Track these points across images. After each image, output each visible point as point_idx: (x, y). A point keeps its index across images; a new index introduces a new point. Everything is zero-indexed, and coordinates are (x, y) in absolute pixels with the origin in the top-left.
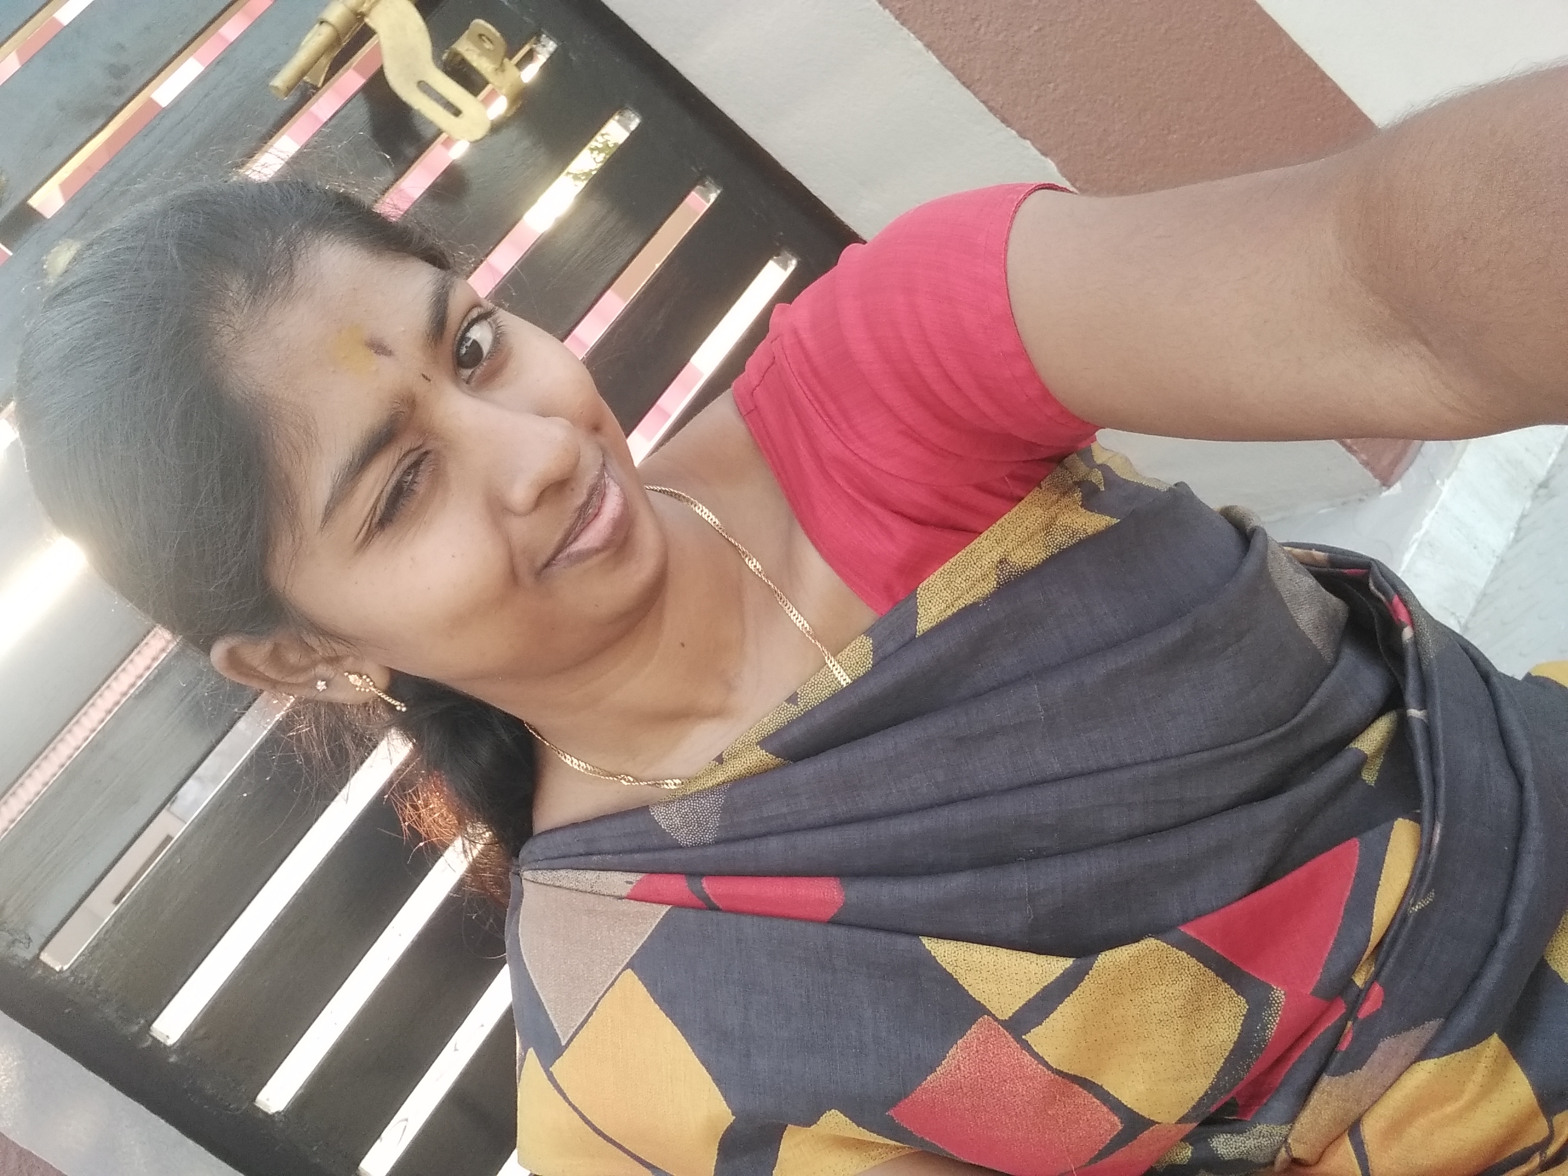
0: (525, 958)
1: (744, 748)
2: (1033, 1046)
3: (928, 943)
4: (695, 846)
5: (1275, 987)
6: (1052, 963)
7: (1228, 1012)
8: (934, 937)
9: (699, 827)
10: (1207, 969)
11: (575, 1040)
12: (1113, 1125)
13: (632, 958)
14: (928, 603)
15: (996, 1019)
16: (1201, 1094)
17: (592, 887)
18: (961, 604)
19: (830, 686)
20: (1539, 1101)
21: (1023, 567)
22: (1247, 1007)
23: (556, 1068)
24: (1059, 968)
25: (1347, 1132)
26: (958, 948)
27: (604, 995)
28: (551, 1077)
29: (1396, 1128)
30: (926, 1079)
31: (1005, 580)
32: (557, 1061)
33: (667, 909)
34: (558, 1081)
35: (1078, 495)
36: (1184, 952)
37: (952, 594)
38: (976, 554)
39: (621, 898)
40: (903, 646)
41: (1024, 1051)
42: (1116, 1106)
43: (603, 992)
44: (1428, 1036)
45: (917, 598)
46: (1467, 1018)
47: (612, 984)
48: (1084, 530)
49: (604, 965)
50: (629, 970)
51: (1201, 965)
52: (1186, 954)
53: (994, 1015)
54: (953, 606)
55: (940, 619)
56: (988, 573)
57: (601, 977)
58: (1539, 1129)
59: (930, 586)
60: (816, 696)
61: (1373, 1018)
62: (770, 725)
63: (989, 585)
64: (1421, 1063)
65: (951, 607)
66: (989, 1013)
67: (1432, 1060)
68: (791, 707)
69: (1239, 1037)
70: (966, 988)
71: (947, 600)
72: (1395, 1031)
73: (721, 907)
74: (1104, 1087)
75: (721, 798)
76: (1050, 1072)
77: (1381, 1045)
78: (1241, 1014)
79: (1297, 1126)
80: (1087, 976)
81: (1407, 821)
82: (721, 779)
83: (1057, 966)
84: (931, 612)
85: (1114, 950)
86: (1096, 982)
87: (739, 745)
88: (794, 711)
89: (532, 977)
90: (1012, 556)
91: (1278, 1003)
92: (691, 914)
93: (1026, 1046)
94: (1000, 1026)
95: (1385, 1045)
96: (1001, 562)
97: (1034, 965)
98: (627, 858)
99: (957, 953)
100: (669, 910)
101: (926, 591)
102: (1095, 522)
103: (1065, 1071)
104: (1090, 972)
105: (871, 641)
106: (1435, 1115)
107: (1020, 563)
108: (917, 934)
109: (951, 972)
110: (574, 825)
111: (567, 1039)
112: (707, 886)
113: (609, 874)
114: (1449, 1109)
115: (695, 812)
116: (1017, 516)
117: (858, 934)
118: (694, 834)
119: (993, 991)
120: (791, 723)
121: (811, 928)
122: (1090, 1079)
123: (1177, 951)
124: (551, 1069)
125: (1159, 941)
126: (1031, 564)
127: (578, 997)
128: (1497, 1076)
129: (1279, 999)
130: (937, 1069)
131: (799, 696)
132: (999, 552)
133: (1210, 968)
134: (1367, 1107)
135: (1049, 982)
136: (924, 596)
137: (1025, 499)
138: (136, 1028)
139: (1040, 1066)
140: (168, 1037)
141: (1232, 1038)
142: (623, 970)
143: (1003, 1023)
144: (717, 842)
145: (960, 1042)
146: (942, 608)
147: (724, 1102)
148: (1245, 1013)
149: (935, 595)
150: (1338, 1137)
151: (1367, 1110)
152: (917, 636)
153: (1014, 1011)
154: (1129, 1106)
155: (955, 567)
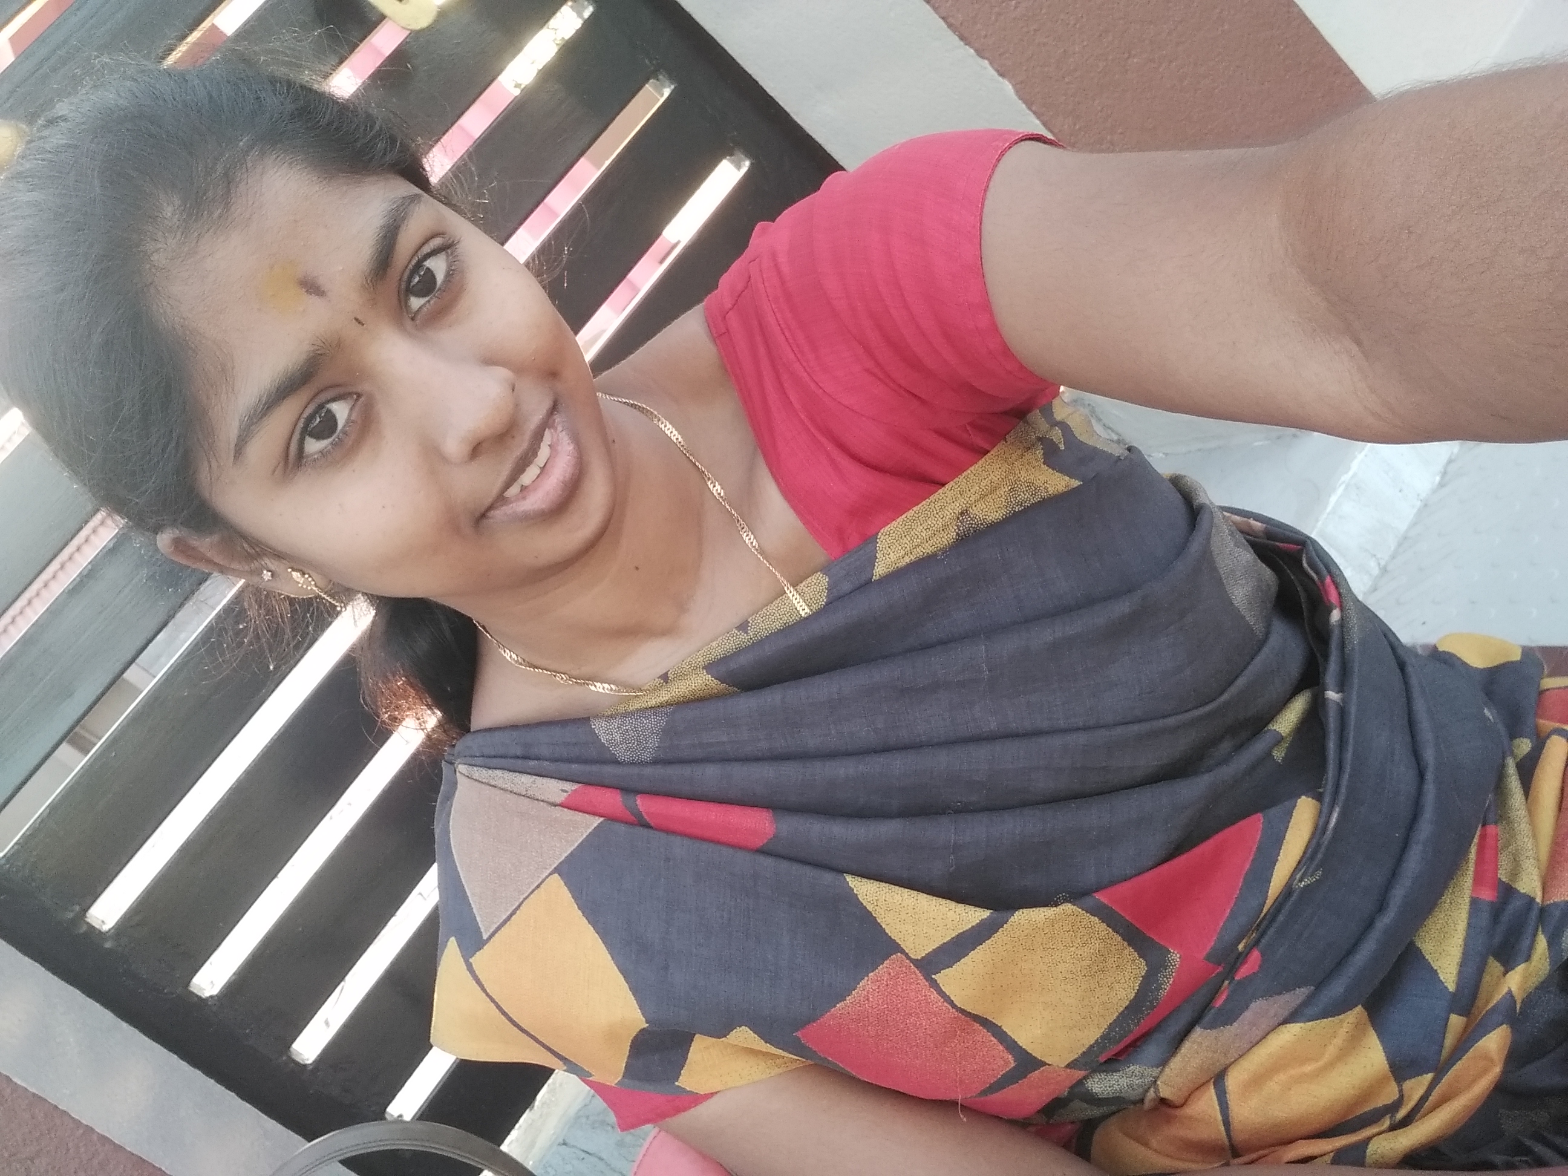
0: (454, 851)
1: (690, 670)
2: (941, 985)
3: (852, 881)
4: (632, 764)
5: (1172, 951)
6: (970, 912)
7: (1129, 973)
8: (858, 876)
9: (638, 745)
10: (1115, 934)
11: (497, 935)
12: (1007, 1063)
13: (560, 863)
14: (887, 548)
15: (909, 958)
16: (1092, 1042)
17: (527, 791)
18: (919, 553)
19: (781, 619)
20: (1390, 1067)
21: (983, 519)
22: (1146, 969)
23: (477, 960)
24: (976, 918)
25: (1213, 1080)
26: (881, 889)
27: (529, 895)
28: (470, 968)
29: (1257, 1081)
30: (835, 1006)
31: (964, 532)
32: (477, 953)
33: (599, 821)
34: (477, 972)
35: (1039, 453)
36: (1096, 918)
37: (911, 542)
38: (939, 504)
39: (555, 805)
40: (858, 588)
41: (931, 989)
42: (1011, 1045)
43: (528, 893)
44: (1298, 1002)
45: (877, 543)
46: (1337, 988)
47: (538, 886)
48: (1045, 488)
49: (531, 868)
50: (556, 875)
51: (1110, 930)
52: (1098, 920)
53: (907, 954)
54: (911, 553)
55: (897, 565)
56: (949, 523)
57: (527, 878)
58: (1389, 1094)
59: (892, 532)
60: (767, 627)
61: (1249, 979)
62: (719, 648)
63: (949, 536)
64: (1288, 1025)
65: (909, 555)
66: (903, 952)
67: (1298, 1024)
68: (741, 634)
69: (1135, 997)
70: (883, 927)
71: (906, 548)
72: (1268, 993)
73: (652, 825)
74: (1003, 1028)
75: (663, 720)
76: (954, 1010)
77: (1253, 1005)
78: (1140, 975)
79: (1167, 1070)
80: (1001, 929)
81: (1310, 799)
82: (664, 698)
83: (974, 916)
84: (890, 558)
85: (1031, 910)
86: (1009, 936)
87: (685, 666)
88: (743, 638)
89: (459, 869)
90: (974, 508)
91: (1173, 966)
92: (622, 828)
93: (934, 985)
94: (912, 965)
95: (1256, 1005)
96: (962, 514)
97: (952, 912)
98: (564, 767)
99: (879, 893)
100: (601, 823)
101: (887, 536)
102: (1057, 483)
103: (968, 1010)
104: (1005, 925)
105: (827, 580)
106: (1294, 1072)
107: (981, 516)
108: (842, 871)
109: (870, 910)
110: (514, 727)
111: (489, 934)
112: (641, 803)
113: (545, 780)
114: (1308, 1068)
115: (636, 731)
116: (983, 468)
117: (784, 865)
118: (633, 751)
119: (909, 932)
120: (738, 652)
121: (740, 855)
122: (990, 1019)
123: (1090, 916)
124: (471, 960)
125: (1075, 907)
126: (991, 518)
127: (503, 895)
128: (1354, 1041)
129: (1174, 962)
130: (847, 998)
131: (750, 625)
132: (962, 504)
133: (1118, 933)
134: (1233, 1060)
135: (964, 930)
136: (884, 541)
137: (992, 452)
138: (70, 915)
139: (945, 1004)
140: (103, 922)
141: (1129, 997)
142: (550, 874)
143: (916, 962)
144: (655, 762)
145: (871, 974)
146: (901, 555)
147: (639, 1011)
148: (1143, 974)
149: (895, 541)
150: (1203, 1084)
151: (1233, 1062)
152: (873, 580)
153: (927, 952)
154: (1024, 1047)
155: (917, 516)
